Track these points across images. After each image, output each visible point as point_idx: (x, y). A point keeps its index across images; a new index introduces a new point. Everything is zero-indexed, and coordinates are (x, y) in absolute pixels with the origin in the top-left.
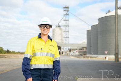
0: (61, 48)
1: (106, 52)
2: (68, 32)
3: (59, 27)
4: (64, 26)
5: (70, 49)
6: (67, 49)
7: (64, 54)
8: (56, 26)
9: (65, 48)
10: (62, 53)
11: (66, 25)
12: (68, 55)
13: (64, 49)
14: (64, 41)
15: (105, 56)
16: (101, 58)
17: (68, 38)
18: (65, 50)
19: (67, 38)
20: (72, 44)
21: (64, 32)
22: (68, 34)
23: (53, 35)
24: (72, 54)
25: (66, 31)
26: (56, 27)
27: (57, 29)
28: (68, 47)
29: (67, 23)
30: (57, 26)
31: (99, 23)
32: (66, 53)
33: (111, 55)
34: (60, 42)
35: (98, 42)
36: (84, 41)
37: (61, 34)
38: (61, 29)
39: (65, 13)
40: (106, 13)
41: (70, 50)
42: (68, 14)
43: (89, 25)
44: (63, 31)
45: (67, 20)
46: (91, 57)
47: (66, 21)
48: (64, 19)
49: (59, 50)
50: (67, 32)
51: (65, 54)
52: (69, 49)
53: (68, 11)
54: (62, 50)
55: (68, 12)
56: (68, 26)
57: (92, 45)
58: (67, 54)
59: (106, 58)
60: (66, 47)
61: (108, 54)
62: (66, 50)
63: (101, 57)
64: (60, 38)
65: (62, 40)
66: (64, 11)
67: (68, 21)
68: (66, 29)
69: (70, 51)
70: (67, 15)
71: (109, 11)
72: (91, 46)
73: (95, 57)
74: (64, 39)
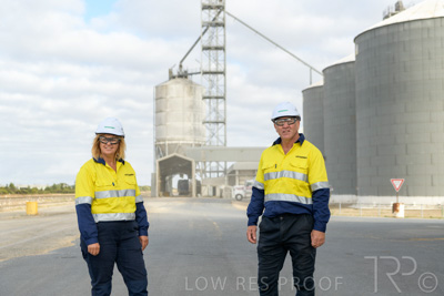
0: (194, 167)
1: (397, 184)
2: (223, 98)
3: (184, 75)
4: (205, 73)
5: (233, 172)
6: (218, 172)
7: (206, 191)
8: (170, 72)
9: (208, 169)
10: (199, 191)
11: (213, 68)
12: (221, 197)
13: (204, 172)
14: (206, 139)
15: (392, 200)
16: (370, 208)
17: (224, 123)
18: (208, 175)
19: (217, 123)
20: (242, 150)
21: (204, 98)
22: (221, 107)
23: (158, 111)
24: (241, 192)
25: (214, 93)
26: (172, 77)
27: (177, 88)
29: (216, 60)
30: (175, 73)
31: (357, 56)
32: (214, 189)
33: (414, 195)
34: (189, 140)
35: (354, 139)
37: (193, 107)
38: (192, 87)
39: (209, 16)
40: (387, 17)
41: (232, 176)
42: (220, 20)
43: (311, 68)
44: (199, 95)
45: (217, 48)
47: (213, 52)
48: (206, 44)
49: (185, 177)
50: (217, 98)
51: (211, 193)
52: (225, 172)
53: (220, 8)
54: (197, 176)
55: (222, 14)
56: (223, 73)
57: (327, 153)
58: (218, 193)
59: (395, 207)
60: (214, 164)
61: (405, 191)
62: (214, 175)
63: (368, 204)
64: (189, 125)
65: (196, 131)
66: (205, 7)
67: (221, 52)
68: (212, 87)
69: (232, 181)
70: (218, 25)
71: (399, 8)
73: (345, 206)
74: (204, 127)
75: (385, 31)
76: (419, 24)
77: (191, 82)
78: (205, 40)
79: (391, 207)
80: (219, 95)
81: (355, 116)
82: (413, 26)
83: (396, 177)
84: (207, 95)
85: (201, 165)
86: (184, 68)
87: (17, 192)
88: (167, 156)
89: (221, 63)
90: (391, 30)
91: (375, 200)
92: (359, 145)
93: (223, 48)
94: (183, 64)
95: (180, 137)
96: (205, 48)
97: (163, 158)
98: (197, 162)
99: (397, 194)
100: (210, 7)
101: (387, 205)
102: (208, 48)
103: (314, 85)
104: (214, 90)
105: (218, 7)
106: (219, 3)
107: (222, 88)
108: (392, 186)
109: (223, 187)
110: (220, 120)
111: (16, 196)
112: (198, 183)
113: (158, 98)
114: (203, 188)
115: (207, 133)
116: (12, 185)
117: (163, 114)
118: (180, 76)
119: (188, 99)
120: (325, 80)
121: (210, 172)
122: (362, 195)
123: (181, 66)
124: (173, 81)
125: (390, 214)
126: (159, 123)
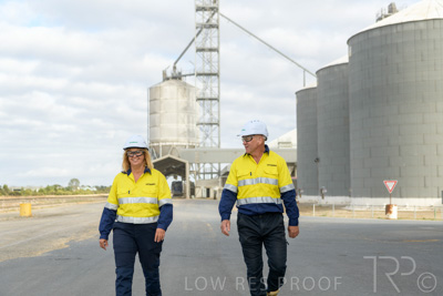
0: (188, 168)
1: (390, 185)
2: (217, 100)
3: (178, 77)
4: (199, 75)
5: (227, 173)
6: (212, 173)
7: (200, 192)
8: (164, 73)
9: (202, 171)
10: (193, 192)
11: (207, 69)
12: (215, 198)
13: (198, 173)
14: (200, 140)
15: (385, 201)
16: (364, 209)
17: (218, 124)
18: (202, 176)
19: (211, 124)
21: (198, 99)
22: (215, 109)
23: (152, 112)
25: (208, 95)
26: (166, 79)
27: (170, 90)
28: (216, 165)
29: (210, 62)
30: (169, 75)
31: (350, 58)
32: (208, 190)
33: (407, 197)
34: (184, 141)
35: (347, 141)
36: (284, 138)
37: (187, 109)
38: (186, 88)
39: (203, 17)
40: (380, 19)
42: (213, 22)
43: (305, 70)
45: (211, 50)
46: (320, 207)
47: (207, 54)
48: (200, 46)
49: (179, 179)
50: (211, 99)
51: (205, 195)
52: (219, 173)
53: (214, 10)
55: (216, 16)
56: (216, 75)
57: (321, 155)
58: (212, 195)
59: (388, 209)
60: (208, 166)
61: (398, 193)
62: (208, 177)
63: (361, 206)
64: (183, 127)
65: (190, 133)
66: (198, 9)
67: (214, 53)
68: (205, 89)
70: (212, 26)
72: (317, 160)
73: (338, 207)
74: (197, 129)
75: (377, 33)
76: (412, 26)
77: (185, 84)
78: (199, 42)
79: (384, 209)
80: (213, 96)
81: (348, 118)
82: (406, 27)
83: (389, 179)
84: (201, 96)
85: (195, 166)
86: (178, 70)
87: (11, 194)
88: (161, 158)
89: (215, 65)
90: (384, 32)
91: (368, 201)
92: (352, 146)
93: (216, 50)
94: (177, 65)
95: (175, 138)
96: (199, 50)
97: (157, 160)
98: (191, 164)
99: (390, 196)
100: (203, 9)
101: (380, 206)
102: (202, 50)
103: (308, 86)
104: (208, 91)
105: (212, 9)
106: (212, 5)
107: (216, 90)
108: (385, 188)
109: (217, 188)
110: (214, 121)
111: (10, 197)
112: (192, 184)
113: (152, 100)
114: (197, 190)
115: (201, 135)
116: (5, 187)
117: (157, 115)
118: (174, 78)
119: (182, 101)
120: (319, 81)
121: (204, 174)
122: (355, 196)
123: (175, 68)
124: (166, 82)
125: (383, 215)
126: (153, 125)
